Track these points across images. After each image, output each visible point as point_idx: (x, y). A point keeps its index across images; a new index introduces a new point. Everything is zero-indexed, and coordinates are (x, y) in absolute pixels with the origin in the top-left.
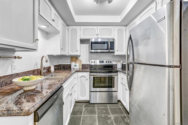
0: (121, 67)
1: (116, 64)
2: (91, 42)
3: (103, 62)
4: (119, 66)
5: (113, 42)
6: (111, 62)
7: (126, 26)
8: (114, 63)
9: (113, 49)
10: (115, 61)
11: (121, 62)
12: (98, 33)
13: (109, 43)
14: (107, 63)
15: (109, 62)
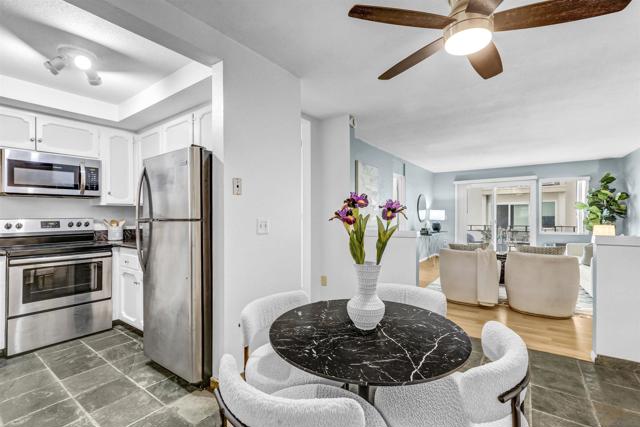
0: (121, 238)
1: (104, 229)
2: (9, 161)
3: (57, 225)
4: (115, 235)
5: (97, 170)
6: (87, 225)
7: (136, 132)
8: (98, 227)
9: (97, 189)
10: (100, 223)
11: (121, 224)
12: (39, 137)
13: (83, 172)
14: (75, 228)
15: (79, 225)
